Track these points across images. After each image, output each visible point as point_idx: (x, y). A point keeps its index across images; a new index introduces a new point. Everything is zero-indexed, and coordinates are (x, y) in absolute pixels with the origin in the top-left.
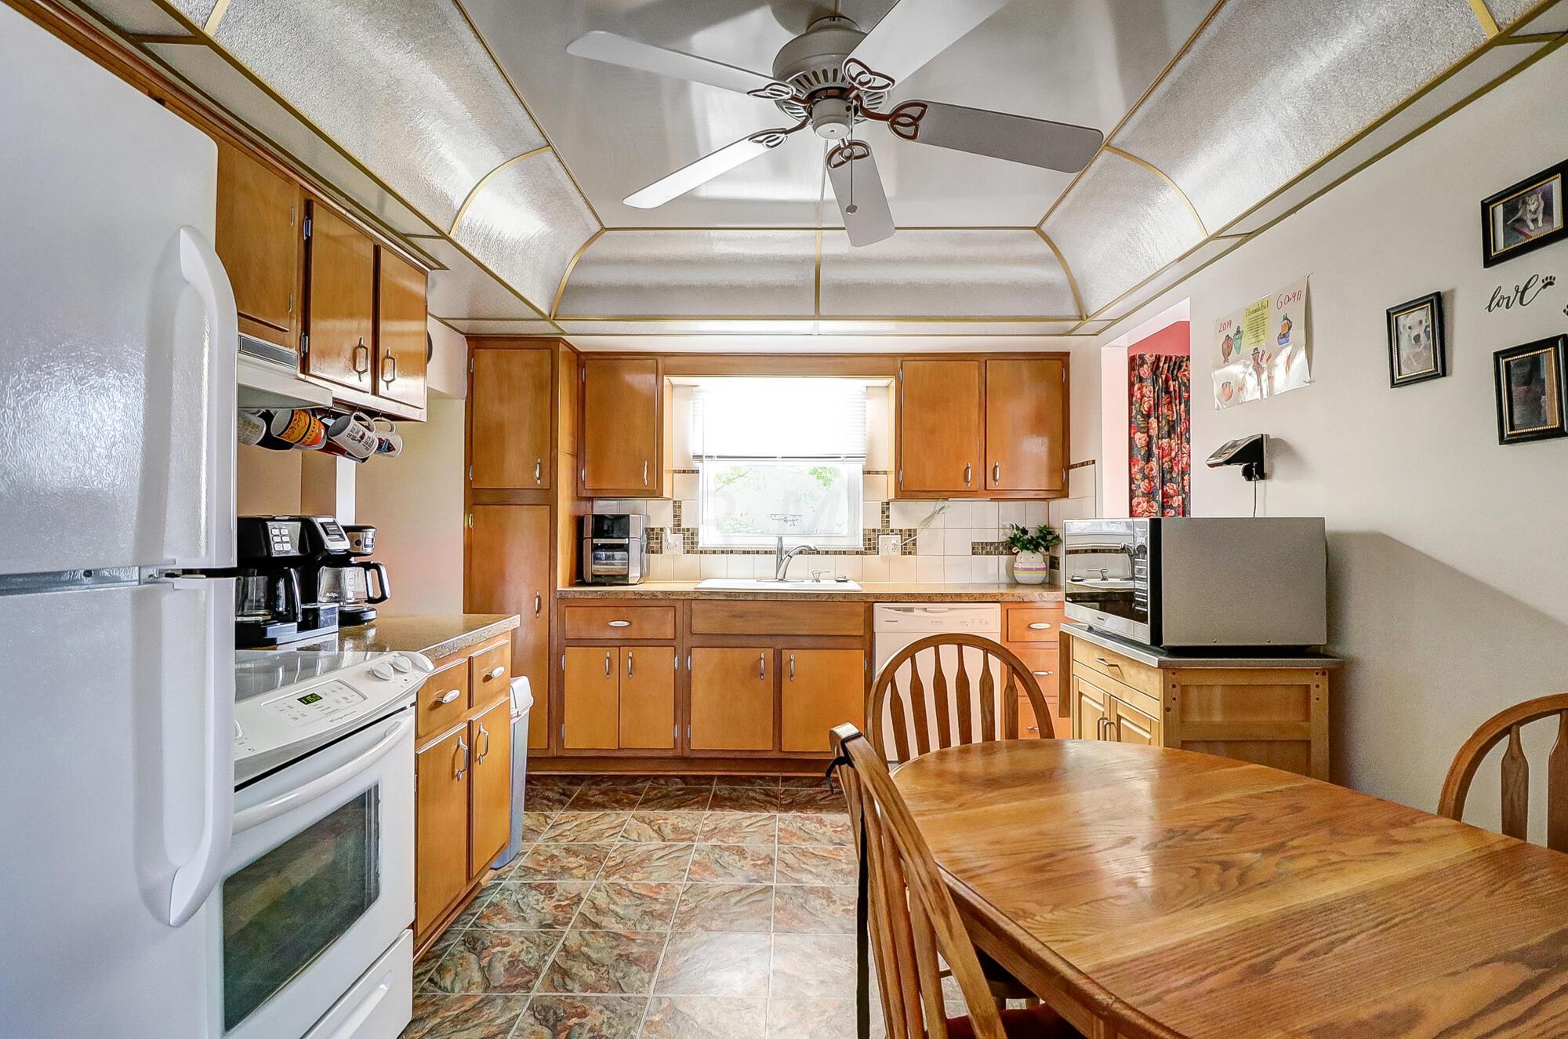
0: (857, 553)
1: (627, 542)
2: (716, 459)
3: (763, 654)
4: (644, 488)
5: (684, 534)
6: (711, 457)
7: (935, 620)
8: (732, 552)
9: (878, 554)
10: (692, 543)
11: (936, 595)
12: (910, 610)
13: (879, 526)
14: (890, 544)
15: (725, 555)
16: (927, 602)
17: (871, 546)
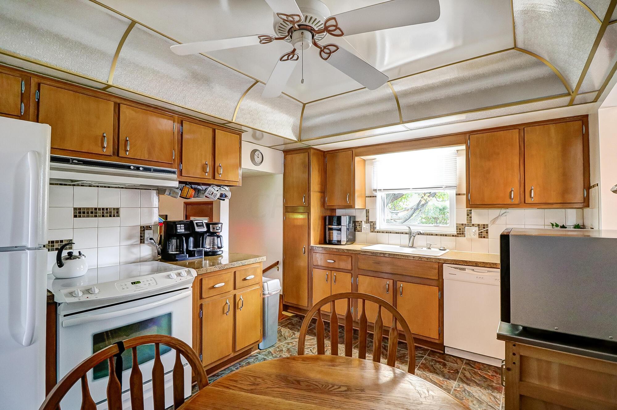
0: (453, 236)
1: (340, 227)
2: (383, 191)
3: (388, 282)
4: (348, 205)
5: (370, 224)
6: (380, 190)
7: (479, 276)
8: (390, 233)
9: (465, 237)
10: (374, 228)
11: (480, 263)
12: (464, 269)
13: (465, 222)
14: (472, 232)
15: (387, 234)
16: (474, 266)
17: (460, 233)
